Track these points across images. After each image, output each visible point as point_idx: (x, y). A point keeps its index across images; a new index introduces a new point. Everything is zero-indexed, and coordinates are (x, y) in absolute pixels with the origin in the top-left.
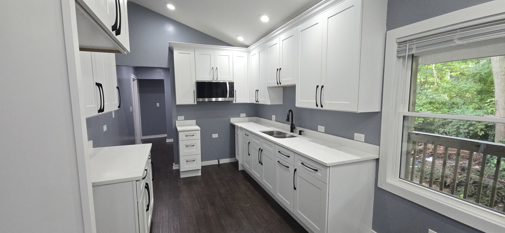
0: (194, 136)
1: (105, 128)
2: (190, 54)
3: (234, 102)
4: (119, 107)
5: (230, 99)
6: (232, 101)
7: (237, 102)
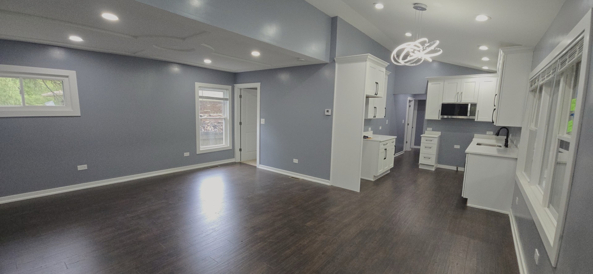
0: (432, 142)
1: (380, 128)
2: (440, 84)
3: (476, 120)
4: (385, 117)
5: (471, 117)
6: (474, 119)
7: (479, 120)
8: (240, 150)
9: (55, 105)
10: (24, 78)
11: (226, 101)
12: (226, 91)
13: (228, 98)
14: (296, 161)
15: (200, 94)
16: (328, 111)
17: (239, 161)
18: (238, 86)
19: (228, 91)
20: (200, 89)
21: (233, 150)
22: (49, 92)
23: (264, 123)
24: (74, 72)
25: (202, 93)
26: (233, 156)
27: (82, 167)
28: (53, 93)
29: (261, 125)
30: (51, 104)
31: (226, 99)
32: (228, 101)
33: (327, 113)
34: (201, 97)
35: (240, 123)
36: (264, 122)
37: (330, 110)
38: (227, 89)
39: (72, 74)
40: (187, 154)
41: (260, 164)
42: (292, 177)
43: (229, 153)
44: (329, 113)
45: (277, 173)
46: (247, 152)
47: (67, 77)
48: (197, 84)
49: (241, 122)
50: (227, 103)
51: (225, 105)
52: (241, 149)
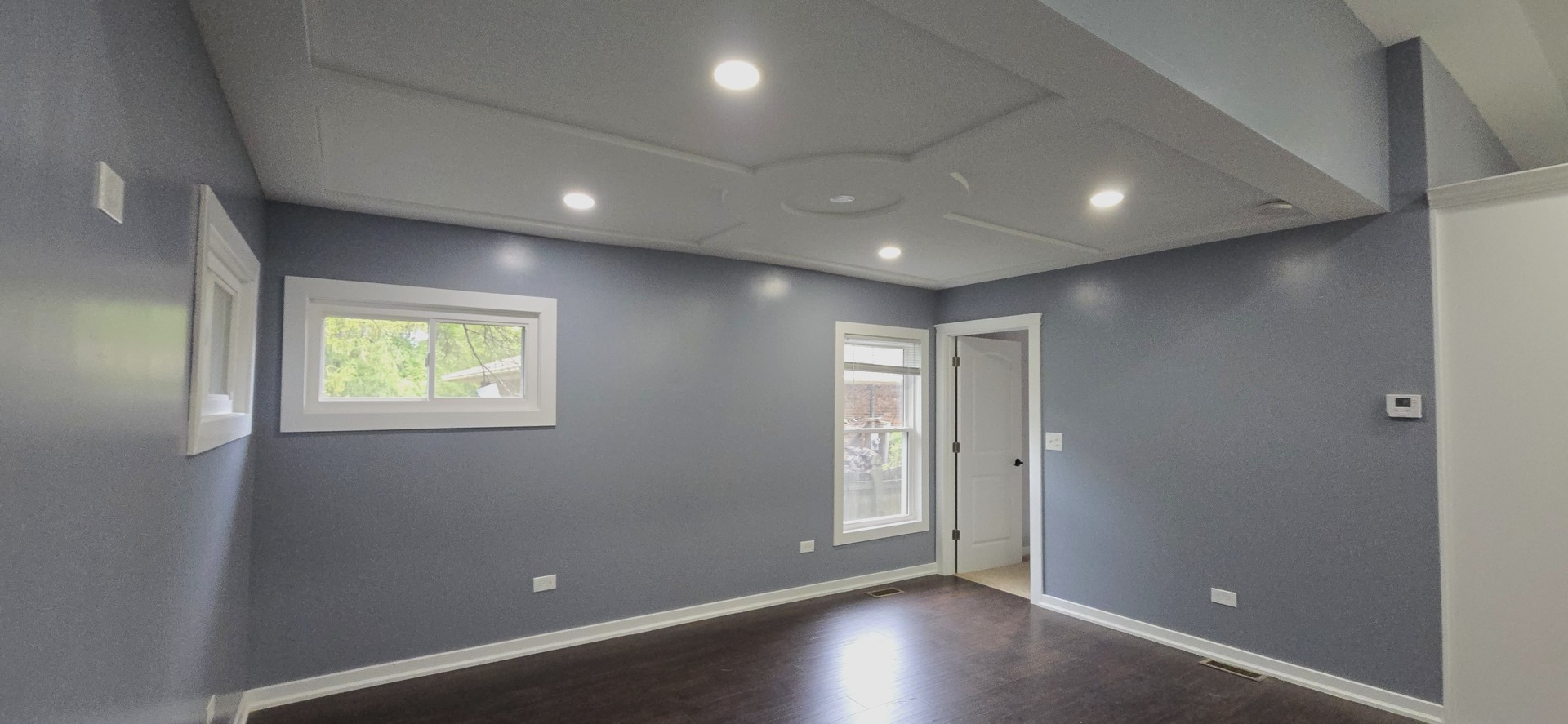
8: (956, 535)
9: (499, 396)
10: (443, 321)
11: (913, 376)
12: (911, 345)
13: (918, 365)
14: (1224, 597)
15: (848, 358)
16: (1401, 403)
17: (949, 571)
18: (949, 330)
19: (919, 348)
20: (846, 341)
21: (931, 536)
22: (474, 365)
23: (1060, 449)
24: (554, 301)
25: (851, 352)
26: (931, 555)
27: (544, 583)
28: (483, 366)
29: (1047, 455)
30: (491, 392)
31: (915, 372)
32: (919, 378)
33: (1393, 411)
34: (850, 366)
35: (954, 444)
36: (1060, 443)
37: (1416, 399)
38: (914, 341)
39: (548, 306)
40: (807, 546)
41: (1044, 592)
42: (1213, 662)
43: (921, 544)
44: (1415, 411)
45: (1140, 640)
46: (975, 543)
47: (536, 315)
48: (842, 327)
49: (958, 441)
50: (915, 382)
51: (908, 388)
52: (958, 532)
